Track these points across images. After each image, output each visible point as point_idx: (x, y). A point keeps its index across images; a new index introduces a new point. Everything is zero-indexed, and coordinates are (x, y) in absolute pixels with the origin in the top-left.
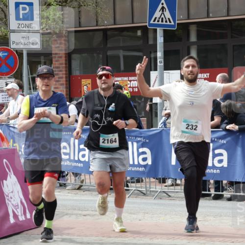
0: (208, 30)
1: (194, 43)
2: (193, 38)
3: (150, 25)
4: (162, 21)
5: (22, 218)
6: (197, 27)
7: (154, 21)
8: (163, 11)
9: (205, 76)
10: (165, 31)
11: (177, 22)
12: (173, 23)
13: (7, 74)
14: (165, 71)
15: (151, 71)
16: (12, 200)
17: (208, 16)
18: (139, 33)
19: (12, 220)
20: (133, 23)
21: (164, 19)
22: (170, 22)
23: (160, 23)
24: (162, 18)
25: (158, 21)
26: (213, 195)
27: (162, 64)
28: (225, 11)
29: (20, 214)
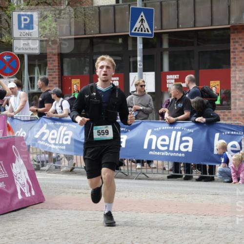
0: (177, 38)
1: (166, 50)
2: (165, 45)
3: (132, 34)
4: (142, 31)
5: (28, 195)
6: (169, 36)
7: (135, 30)
8: (142, 22)
9: (176, 77)
10: (143, 39)
11: (154, 31)
12: (150, 33)
13: (10, 74)
14: (144, 73)
15: (130, 72)
16: (20, 180)
17: (178, 27)
18: (120, 41)
19: (20, 197)
20: (115, 32)
21: (143, 29)
22: (148, 31)
23: (140, 32)
24: (142, 29)
25: (138, 31)
26: (184, 176)
27: (142, 67)
28: (192, 23)
29: (26, 191)
